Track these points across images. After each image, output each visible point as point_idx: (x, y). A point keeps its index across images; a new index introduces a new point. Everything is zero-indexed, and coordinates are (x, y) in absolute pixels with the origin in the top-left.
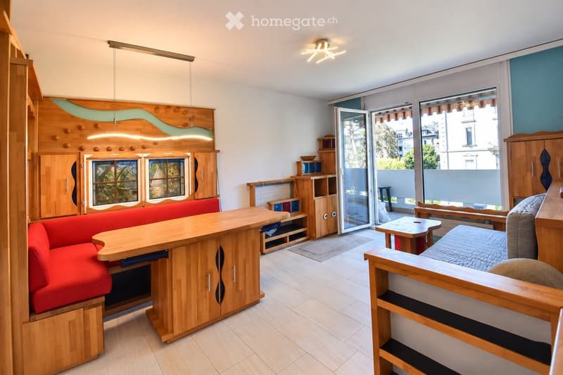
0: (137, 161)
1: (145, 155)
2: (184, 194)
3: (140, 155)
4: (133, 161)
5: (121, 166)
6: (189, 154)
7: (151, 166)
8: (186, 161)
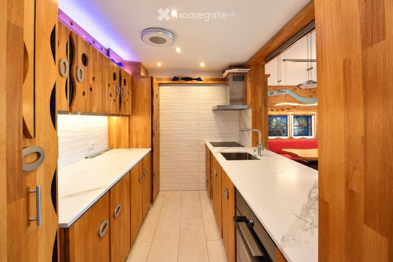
0: (287, 116)
1: (292, 113)
2: (311, 135)
3: (289, 113)
4: (285, 116)
5: (278, 119)
6: (315, 113)
7: (294, 118)
8: (313, 117)
